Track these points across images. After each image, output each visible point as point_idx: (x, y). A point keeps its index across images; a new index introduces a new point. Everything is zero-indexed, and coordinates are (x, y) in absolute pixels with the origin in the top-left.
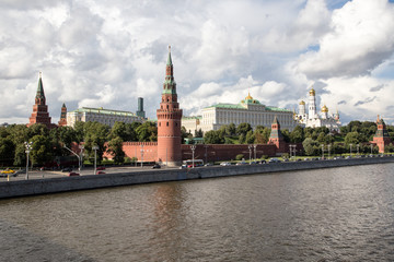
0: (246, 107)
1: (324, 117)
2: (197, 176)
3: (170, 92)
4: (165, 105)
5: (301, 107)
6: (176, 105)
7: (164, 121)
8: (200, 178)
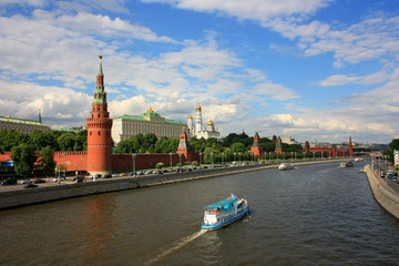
0: (149, 119)
1: (210, 130)
2: (136, 185)
3: (101, 101)
4: (96, 114)
5: (189, 121)
6: (107, 115)
7: (94, 130)
8: (139, 187)
